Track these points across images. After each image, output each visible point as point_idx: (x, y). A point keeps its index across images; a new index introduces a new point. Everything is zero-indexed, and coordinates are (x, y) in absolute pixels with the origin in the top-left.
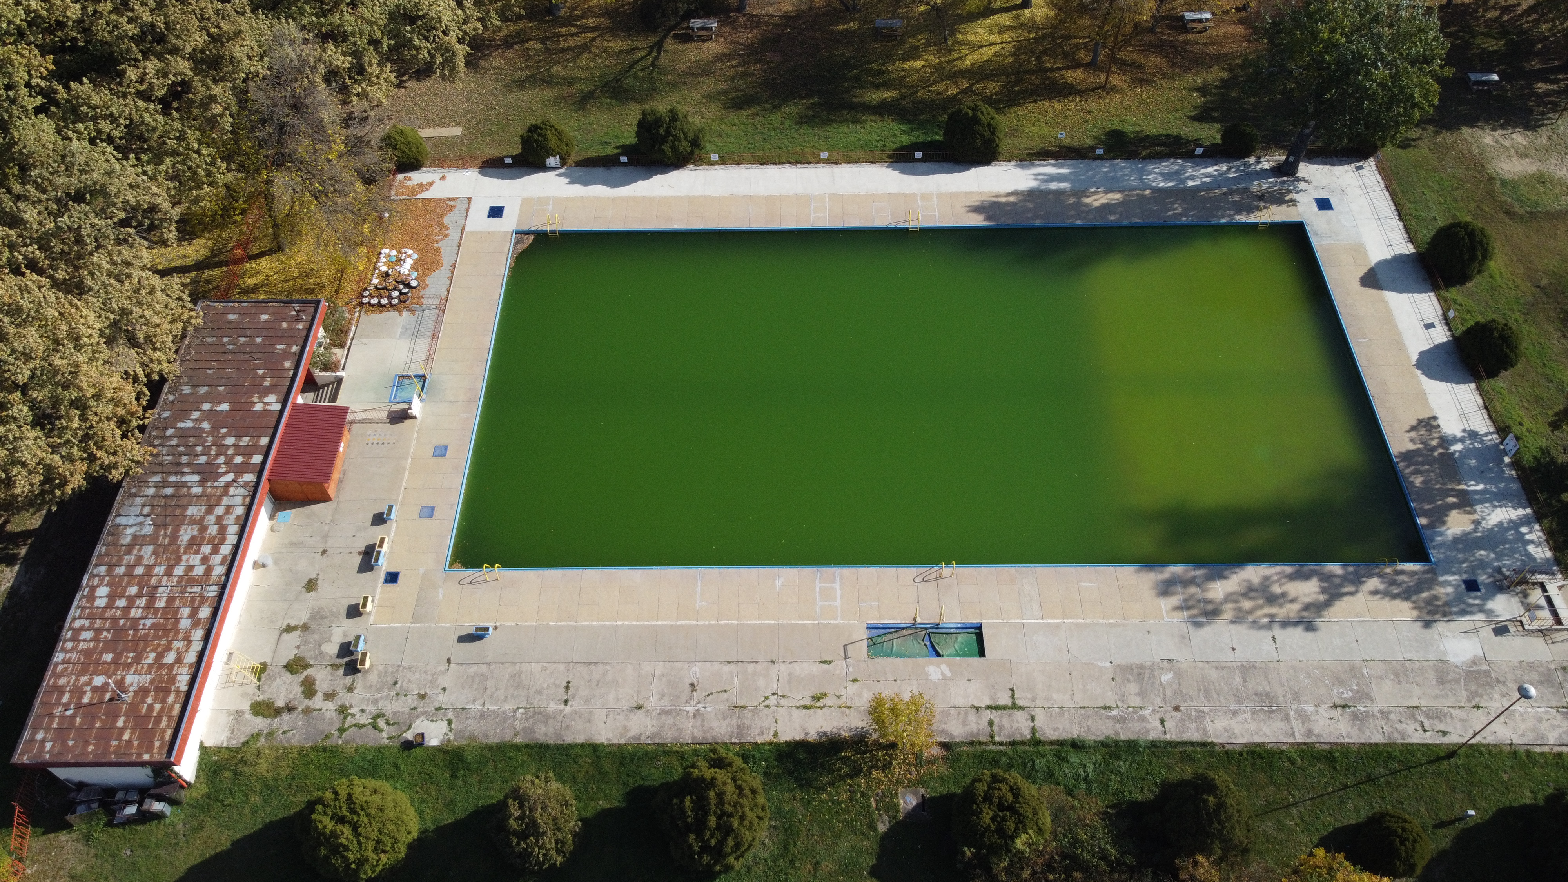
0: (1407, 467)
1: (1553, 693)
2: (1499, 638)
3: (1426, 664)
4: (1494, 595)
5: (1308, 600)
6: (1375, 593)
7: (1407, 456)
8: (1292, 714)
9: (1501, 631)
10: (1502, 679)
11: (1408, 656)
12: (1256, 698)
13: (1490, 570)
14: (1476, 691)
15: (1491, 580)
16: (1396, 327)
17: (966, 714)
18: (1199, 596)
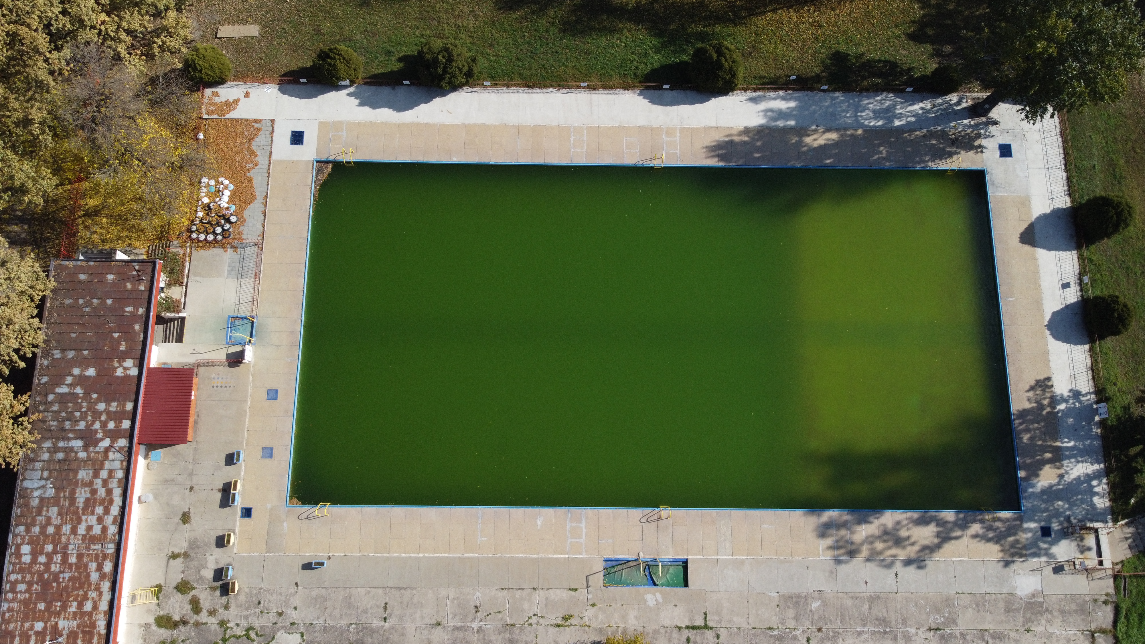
0: (1021, 424)
1: (1083, 620)
2: (1056, 575)
3: (1000, 596)
4: (1059, 540)
5: (926, 542)
6: (975, 536)
7: (1023, 414)
8: (899, 635)
9: (1058, 569)
10: (1050, 609)
11: (988, 590)
12: (877, 622)
13: (1062, 519)
14: (1030, 618)
15: (1060, 527)
16: (1039, 286)
17: (671, 632)
18: (848, 537)
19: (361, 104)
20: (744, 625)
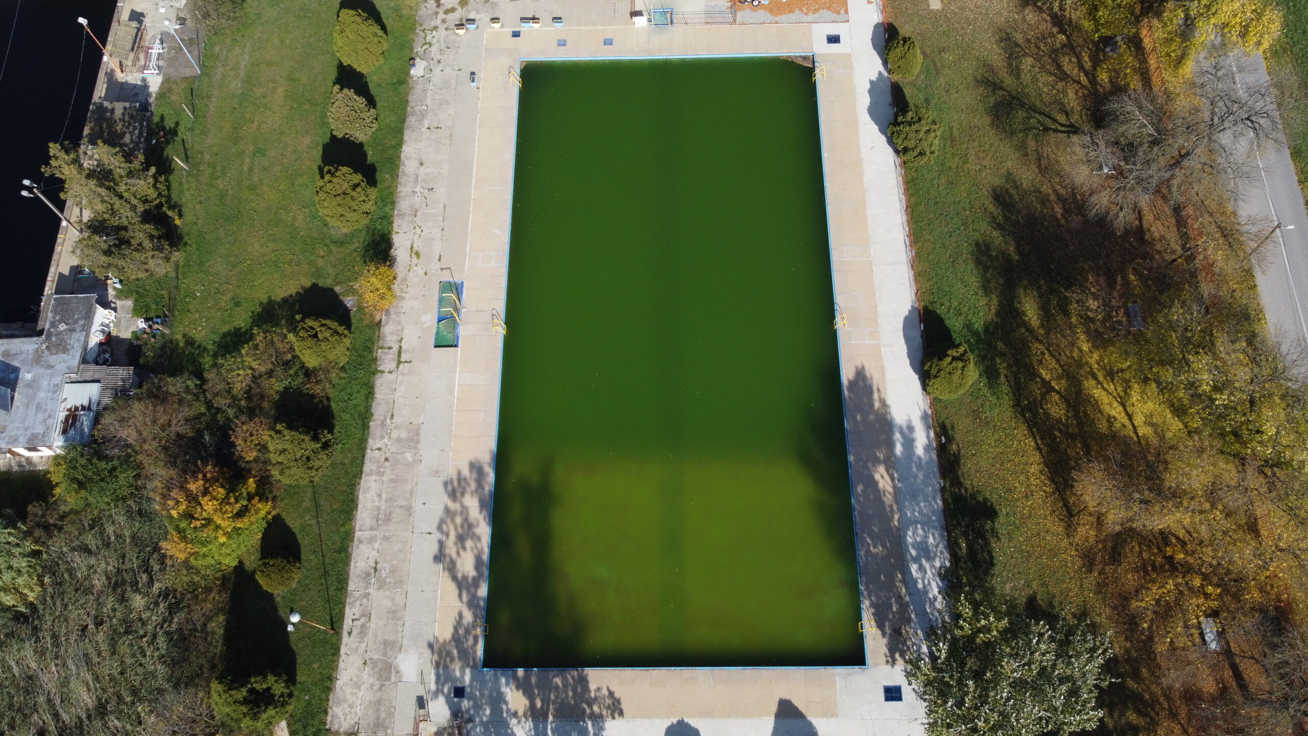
1: (369, 724)
2: (415, 699)
3: (400, 636)
4: (450, 708)
5: (459, 565)
6: (460, 615)
9: (421, 703)
10: (383, 689)
11: (407, 624)
13: (472, 712)
14: (376, 666)
15: (464, 709)
17: (398, 335)
18: (468, 489)
19: (871, 82)
20: (397, 395)
